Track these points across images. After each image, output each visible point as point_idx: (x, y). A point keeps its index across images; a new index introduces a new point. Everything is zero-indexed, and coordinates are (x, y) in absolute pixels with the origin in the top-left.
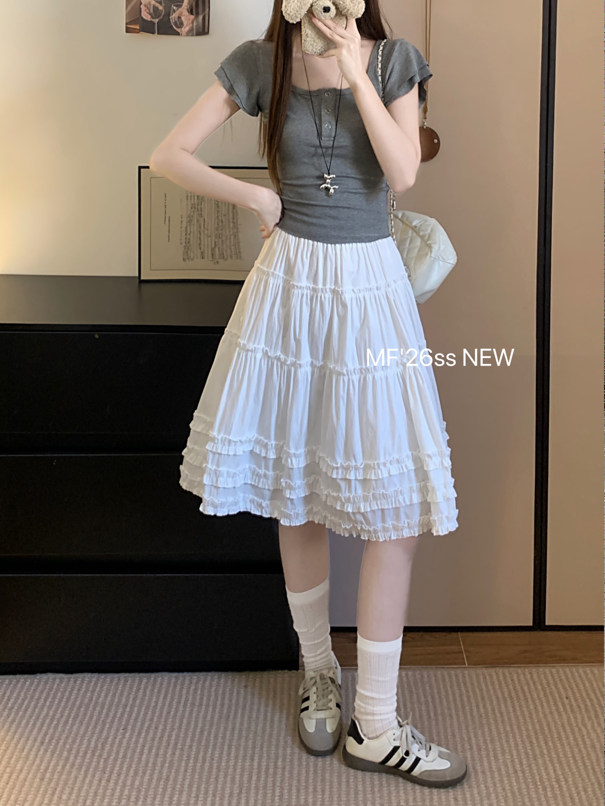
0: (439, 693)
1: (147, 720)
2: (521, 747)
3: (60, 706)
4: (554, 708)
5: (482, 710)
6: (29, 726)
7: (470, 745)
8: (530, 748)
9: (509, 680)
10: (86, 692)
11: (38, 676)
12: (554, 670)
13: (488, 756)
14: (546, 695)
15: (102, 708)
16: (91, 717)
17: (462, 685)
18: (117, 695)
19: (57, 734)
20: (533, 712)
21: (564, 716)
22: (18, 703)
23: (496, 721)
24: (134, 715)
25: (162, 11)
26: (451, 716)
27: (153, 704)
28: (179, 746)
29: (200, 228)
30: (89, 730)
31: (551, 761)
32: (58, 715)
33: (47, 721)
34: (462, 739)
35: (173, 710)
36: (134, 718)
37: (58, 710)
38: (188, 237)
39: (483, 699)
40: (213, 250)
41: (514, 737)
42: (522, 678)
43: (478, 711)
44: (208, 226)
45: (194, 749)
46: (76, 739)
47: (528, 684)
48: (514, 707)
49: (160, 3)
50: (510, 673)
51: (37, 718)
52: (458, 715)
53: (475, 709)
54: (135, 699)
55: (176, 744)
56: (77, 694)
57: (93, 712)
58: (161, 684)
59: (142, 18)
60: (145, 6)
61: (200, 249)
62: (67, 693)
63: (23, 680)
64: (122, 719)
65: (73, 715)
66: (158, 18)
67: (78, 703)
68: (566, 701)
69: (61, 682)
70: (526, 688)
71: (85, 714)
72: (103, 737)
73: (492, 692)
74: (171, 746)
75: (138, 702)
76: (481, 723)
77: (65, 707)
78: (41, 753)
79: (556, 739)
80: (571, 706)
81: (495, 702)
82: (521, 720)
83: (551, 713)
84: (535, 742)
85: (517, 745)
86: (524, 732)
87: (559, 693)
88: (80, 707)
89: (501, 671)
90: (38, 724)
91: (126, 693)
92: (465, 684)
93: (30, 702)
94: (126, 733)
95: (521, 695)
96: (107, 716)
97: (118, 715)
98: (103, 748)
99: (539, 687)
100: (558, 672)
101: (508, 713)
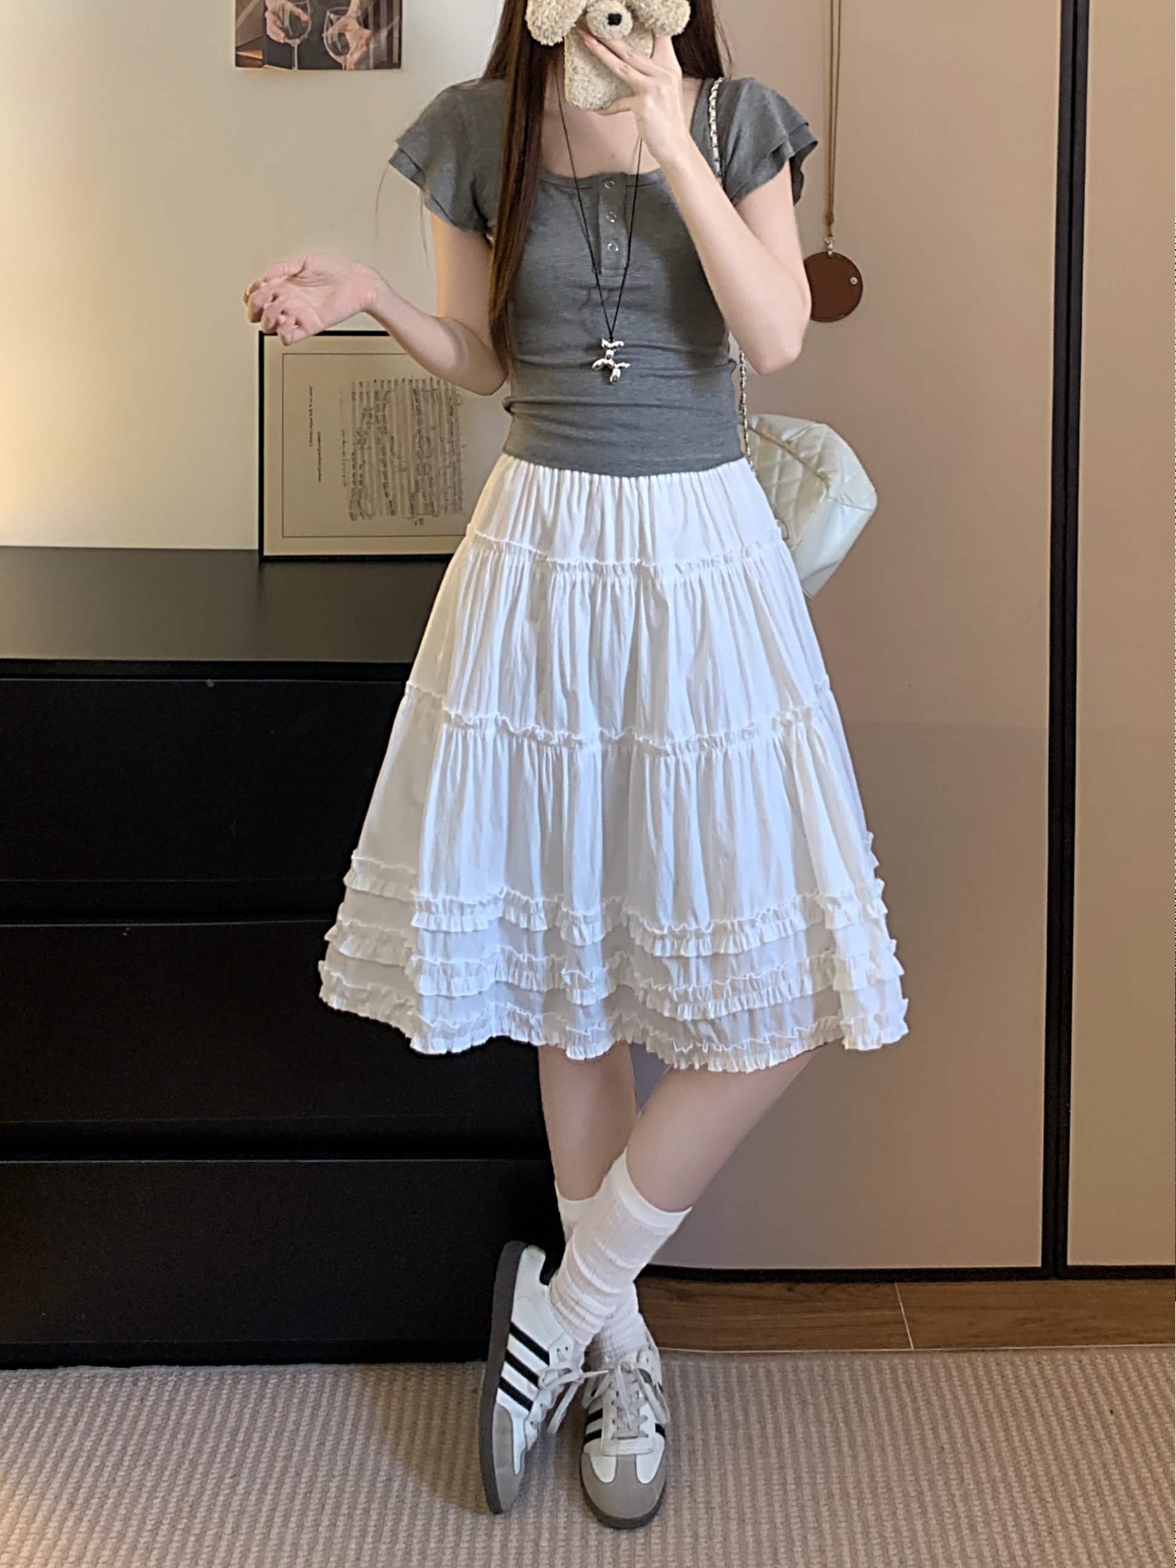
0: (858, 1402)
1: (279, 1459)
2: (1022, 1511)
3: (106, 1430)
4: (1085, 1432)
5: (944, 1436)
6: (44, 1471)
7: (922, 1505)
8: (1040, 1511)
9: (997, 1377)
10: (156, 1403)
11: (61, 1372)
12: (1085, 1358)
13: (957, 1527)
14: (1070, 1409)
15: (190, 1434)
16: (169, 1452)
17: (904, 1387)
18: (219, 1409)
19: (101, 1486)
20: (1046, 1441)
21: (1107, 1448)
22: (21, 1425)
23: (971, 1457)
24: (253, 1449)
25: (306, 22)
26: (883, 1449)
27: (290, 1426)
28: (344, 1510)
29: (384, 453)
30: (165, 1478)
31: (1083, 1536)
32: (102, 1449)
33: (81, 1461)
34: (906, 1494)
35: (331, 1438)
36: (252, 1455)
37: (101, 1439)
38: (359, 472)
39: (946, 1415)
40: (413, 496)
41: (1009, 1489)
42: (1022, 1372)
43: (937, 1437)
44: (399, 451)
45: (374, 1516)
46: (140, 1497)
47: (1034, 1385)
48: (1007, 1430)
49: (304, 8)
50: (998, 1364)
51: (61, 1456)
52: (896, 1448)
53: (930, 1435)
54: (254, 1418)
55: (337, 1507)
56: (139, 1410)
57: (171, 1443)
58: (307, 1385)
59: (268, 37)
60: (274, 13)
61: (387, 495)
62: (118, 1408)
63: (30, 1380)
64: (230, 1457)
65: (131, 1449)
66: (299, 37)
67: (141, 1424)
68: (1111, 1419)
69: (106, 1384)
70: (1029, 1392)
71: (156, 1447)
72: (193, 1493)
73: (963, 1401)
74: (328, 1509)
75: (260, 1424)
76: (943, 1463)
77: (116, 1433)
78: (69, 1523)
79: (1092, 1494)
80: (1120, 1427)
81: (969, 1420)
82: (1023, 1458)
83: (1081, 1442)
84: (1050, 1499)
85: (1014, 1506)
86: (1028, 1479)
87: (1096, 1402)
88: (144, 1434)
89: (979, 1359)
90: (63, 1467)
91: (235, 1407)
92: (909, 1384)
93: (44, 1425)
94: (238, 1484)
95: (1020, 1406)
96: (199, 1450)
97: (222, 1448)
98: (192, 1515)
99: (1057, 1392)
100: (1092, 1362)
101: (996, 1442)
